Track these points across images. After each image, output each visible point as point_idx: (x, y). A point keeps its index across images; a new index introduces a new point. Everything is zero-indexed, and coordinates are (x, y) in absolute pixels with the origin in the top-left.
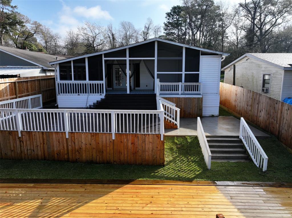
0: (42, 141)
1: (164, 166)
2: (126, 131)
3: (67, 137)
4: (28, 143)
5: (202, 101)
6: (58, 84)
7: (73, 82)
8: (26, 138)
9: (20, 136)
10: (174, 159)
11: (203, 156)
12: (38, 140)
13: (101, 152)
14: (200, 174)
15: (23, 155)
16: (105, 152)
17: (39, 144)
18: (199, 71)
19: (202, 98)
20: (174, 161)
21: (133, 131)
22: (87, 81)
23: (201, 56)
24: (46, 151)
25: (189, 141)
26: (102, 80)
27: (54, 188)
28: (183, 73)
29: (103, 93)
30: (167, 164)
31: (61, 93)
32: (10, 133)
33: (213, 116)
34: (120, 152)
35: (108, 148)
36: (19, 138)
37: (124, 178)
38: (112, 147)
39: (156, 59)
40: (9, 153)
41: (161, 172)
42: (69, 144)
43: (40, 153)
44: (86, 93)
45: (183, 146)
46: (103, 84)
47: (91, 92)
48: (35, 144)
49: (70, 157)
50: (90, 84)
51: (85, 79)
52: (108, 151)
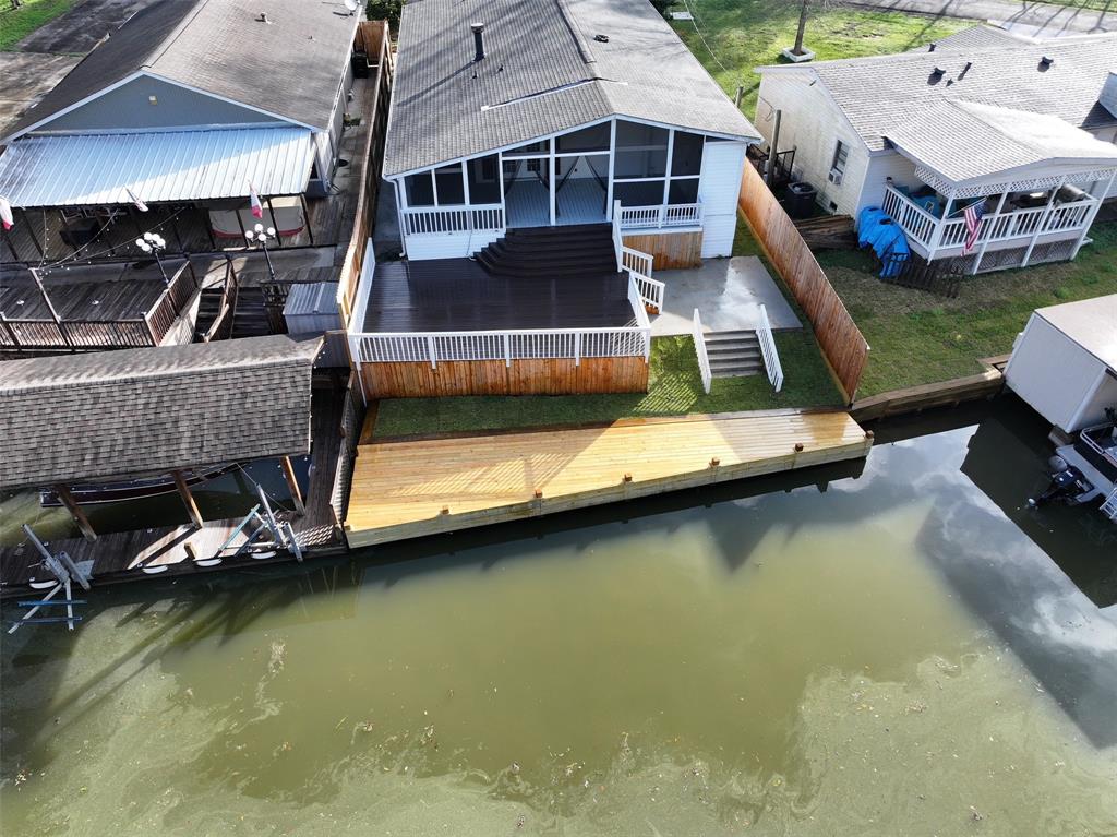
0: (468, 373)
1: (647, 393)
2: (596, 353)
3: (508, 366)
4: (447, 376)
5: (701, 238)
6: (405, 216)
7: (437, 208)
8: (443, 369)
9: (434, 367)
10: (660, 379)
11: (700, 372)
12: (462, 371)
13: (556, 380)
14: (696, 403)
15: (439, 391)
16: (563, 382)
17: (463, 376)
18: (699, 174)
19: (702, 233)
20: (658, 384)
21: (606, 353)
22: (467, 207)
23: (705, 144)
24: (474, 385)
25: (680, 345)
26: (499, 201)
27: (523, 440)
28: (668, 178)
29: (501, 226)
30: (652, 390)
31: (413, 231)
32: (418, 364)
33: (720, 258)
34: (586, 381)
35: (569, 376)
36: (433, 370)
37: (601, 418)
38: (574, 375)
39: (612, 152)
40: (417, 390)
41: (645, 404)
42: (511, 374)
43: (464, 387)
44: (465, 228)
45: (670, 356)
46: (501, 211)
47: (476, 228)
48: (457, 376)
49: (512, 389)
50: (474, 212)
51: (463, 202)
52: (569, 380)
